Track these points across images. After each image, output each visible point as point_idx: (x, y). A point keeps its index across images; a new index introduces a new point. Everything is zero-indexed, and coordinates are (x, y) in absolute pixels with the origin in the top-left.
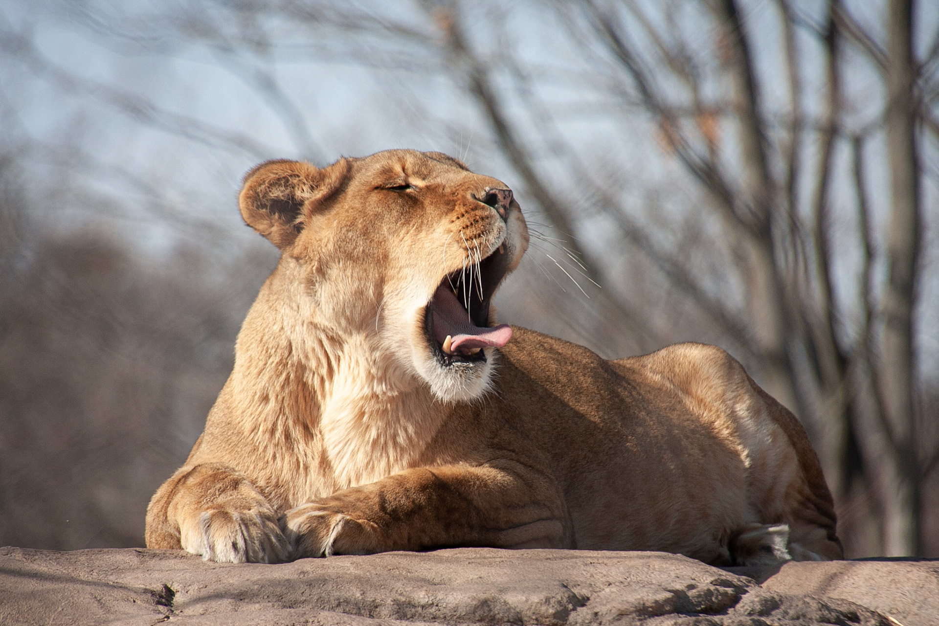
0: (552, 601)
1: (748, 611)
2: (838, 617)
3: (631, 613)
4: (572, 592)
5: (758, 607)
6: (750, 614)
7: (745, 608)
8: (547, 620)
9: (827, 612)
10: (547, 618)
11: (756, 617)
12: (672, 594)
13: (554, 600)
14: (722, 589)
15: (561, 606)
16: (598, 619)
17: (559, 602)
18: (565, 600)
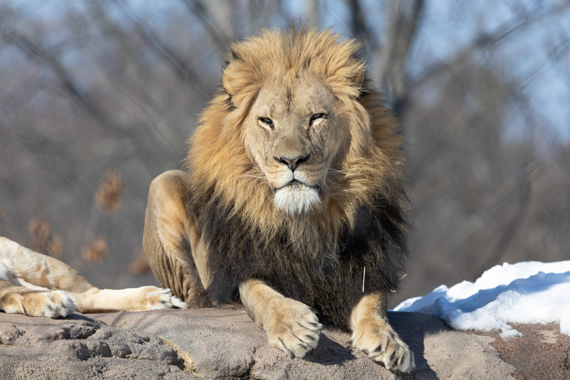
0: (8, 333)
1: (99, 338)
2: (140, 340)
3: (44, 339)
4: (18, 329)
5: (103, 336)
6: (99, 339)
7: (98, 336)
8: (6, 342)
9: (135, 338)
10: (6, 341)
11: (102, 341)
12: (64, 330)
13: (9, 333)
14: (87, 328)
15: (12, 335)
16: (29, 342)
17: (11, 334)
18: (14, 333)
